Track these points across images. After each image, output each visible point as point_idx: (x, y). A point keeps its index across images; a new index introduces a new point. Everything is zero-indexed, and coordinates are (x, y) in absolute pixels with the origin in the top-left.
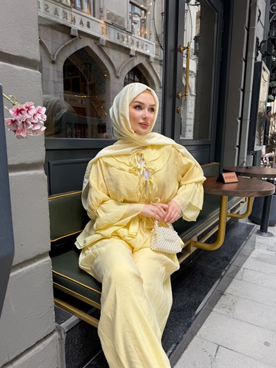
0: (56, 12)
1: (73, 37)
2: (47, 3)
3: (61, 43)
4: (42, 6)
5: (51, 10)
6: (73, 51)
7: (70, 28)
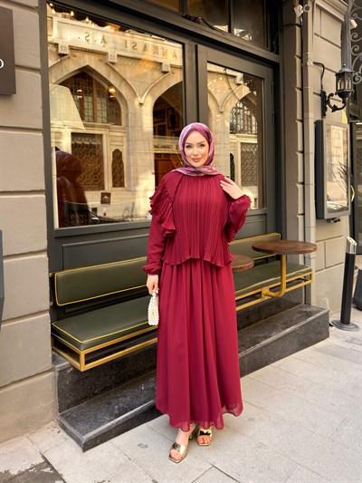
0: (145, 48)
1: (165, 73)
2: (135, 40)
3: (149, 82)
4: (128, 45)
5: (140, 47)
6: (165, 89)
7: (161, 64)
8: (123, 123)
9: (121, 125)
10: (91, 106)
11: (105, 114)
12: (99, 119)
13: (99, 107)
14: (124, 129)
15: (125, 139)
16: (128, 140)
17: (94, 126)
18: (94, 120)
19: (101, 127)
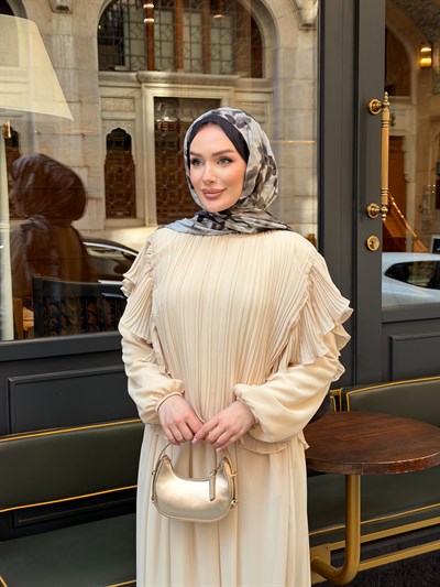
8: (268, 72)
9: (260, 76)
10: (197, 36)
11: (227, 52)
12: (215, 65)
13: (215, 36)
14: (267, 85)
15: (269, 109)
16: (275, 112)
17: (203, 82)
18: (206, 68)
19: (219, 82)
